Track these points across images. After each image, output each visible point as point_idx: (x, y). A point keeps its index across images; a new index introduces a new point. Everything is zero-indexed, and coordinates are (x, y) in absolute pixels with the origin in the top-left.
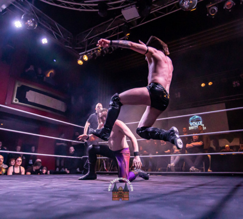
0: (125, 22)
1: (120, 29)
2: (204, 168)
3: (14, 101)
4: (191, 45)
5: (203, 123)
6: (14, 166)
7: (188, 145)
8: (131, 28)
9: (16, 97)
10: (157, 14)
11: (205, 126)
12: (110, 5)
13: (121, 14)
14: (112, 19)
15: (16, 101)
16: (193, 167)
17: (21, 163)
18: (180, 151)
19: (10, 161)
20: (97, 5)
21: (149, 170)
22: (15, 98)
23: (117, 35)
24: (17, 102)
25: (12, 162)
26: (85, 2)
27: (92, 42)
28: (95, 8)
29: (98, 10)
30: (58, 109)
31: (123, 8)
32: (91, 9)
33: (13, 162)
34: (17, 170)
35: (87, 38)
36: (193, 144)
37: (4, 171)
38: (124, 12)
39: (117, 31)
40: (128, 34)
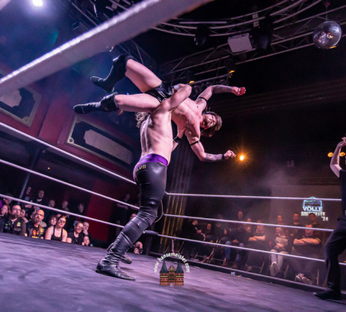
0: (230, 54)
1: (222, 63)
2: (318, 279)
3: (68, 141)
4: (321, 96)
5: (323, 211)
6: (55, 226)
7: (296, 241)
8: (237, 64)
9: (72, 137)
10: (278, 48)
11: (326, 216)
12: (213, 30)
13: (227, 42)
14: (213, 48)
15: (71, 141)
16: (301, 275)
17: (64, 224)
18: (285, 247)
19: (50, 219)
20: (196, 28)
21: (235, 266)
22: (70, 138)
23: (216, 71)
24: (72, 143)
25: (52, 221)
26: (181, 23)
27: (181, 76)
28: (191, 31)
29: (194, 35)
30: (122, 159)
31: (231, 36)
32: (186, 33)
33: (54, 221)
34: (58, 234)
35: (176, 69)
36: (305, 240)
37: (42, 230)
38: (231, 42)
39: (216, 65)
40: (232, 71)
